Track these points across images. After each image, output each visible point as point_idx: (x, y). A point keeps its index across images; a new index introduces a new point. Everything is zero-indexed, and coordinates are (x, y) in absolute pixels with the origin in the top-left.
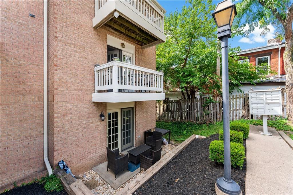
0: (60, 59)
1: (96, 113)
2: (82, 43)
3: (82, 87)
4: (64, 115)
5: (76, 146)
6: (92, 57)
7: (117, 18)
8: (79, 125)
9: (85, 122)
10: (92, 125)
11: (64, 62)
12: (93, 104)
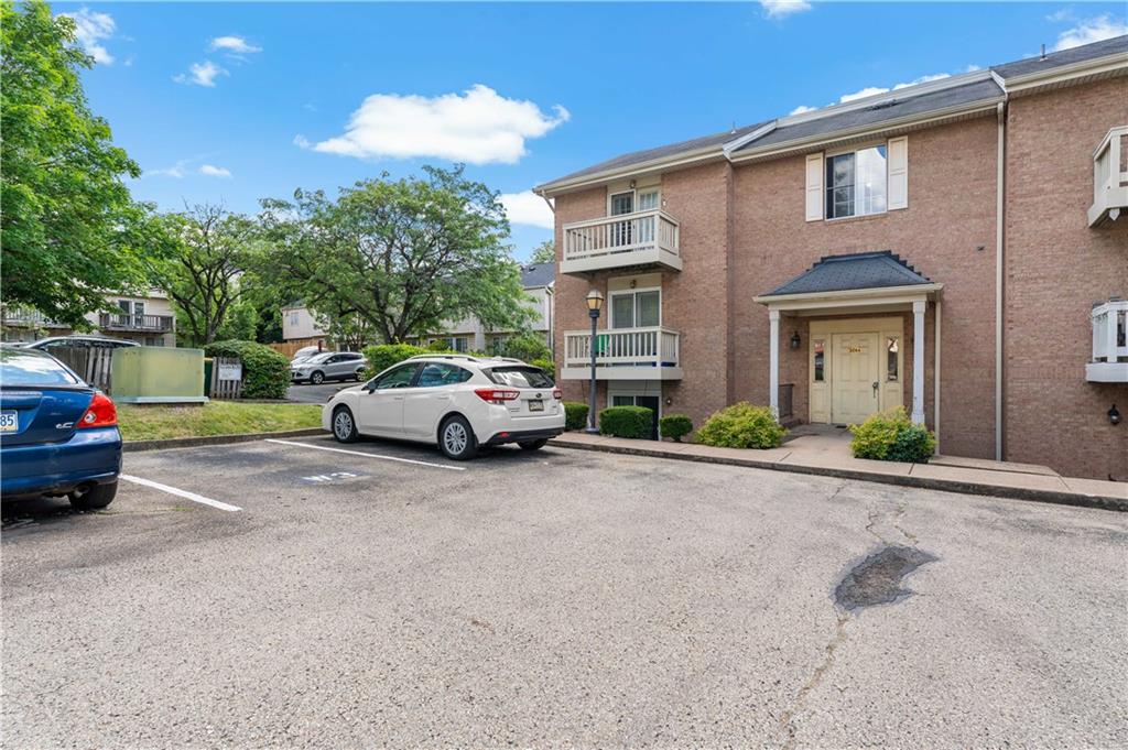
0: (1017, 309)
1: (1097, 405)
2: (1062, 268)
3: (1060, 353)
4: (1025, 401)
6: (1087, 290)
7: (1114, 219)
8: (1054, 423)
9: (1067, 420)
10: (1085, 428)
11: (1024, 312)
12: (1090, 387)
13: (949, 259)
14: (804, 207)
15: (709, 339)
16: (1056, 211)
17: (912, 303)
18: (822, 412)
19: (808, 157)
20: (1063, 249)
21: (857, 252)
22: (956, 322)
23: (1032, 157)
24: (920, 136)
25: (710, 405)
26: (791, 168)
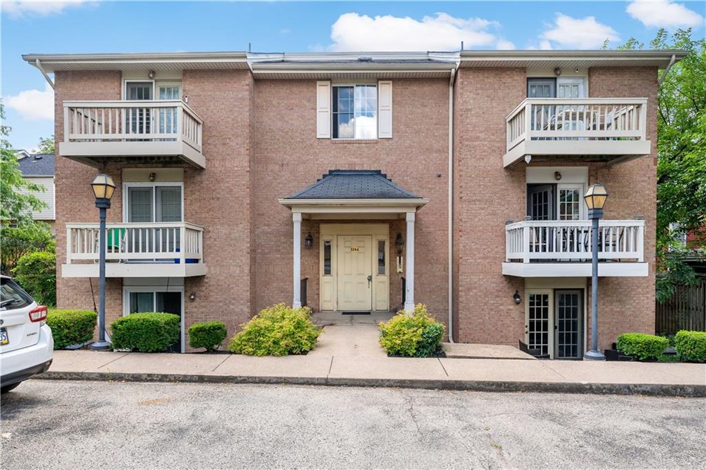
0: (465, 222)
1: (508, 291)
2: (489, 195)
3: (488, 255)
4: (469, 289)
5: (482, 331)
6: (503, 211)
7: (528, 162)
8: (486, 304)
9: (492, 302)
10: (501, 307)
11: (468, 225)
12: (504, 279)
13: (419, 181)
14: (315, 124)
15: (233, 236)
16: (486, 153)
17: (406, 213)
18: (330, 301)
19: (318, 83)
20: (490, 181)
21: (357, 169)
22: (424, 230)
23: (473, 112)
24: (400, 84)
25: (234, 299)
26: (305, 90)
